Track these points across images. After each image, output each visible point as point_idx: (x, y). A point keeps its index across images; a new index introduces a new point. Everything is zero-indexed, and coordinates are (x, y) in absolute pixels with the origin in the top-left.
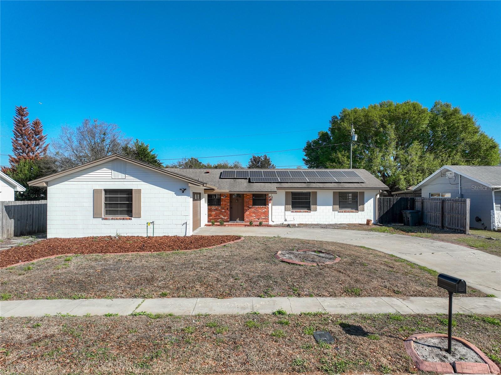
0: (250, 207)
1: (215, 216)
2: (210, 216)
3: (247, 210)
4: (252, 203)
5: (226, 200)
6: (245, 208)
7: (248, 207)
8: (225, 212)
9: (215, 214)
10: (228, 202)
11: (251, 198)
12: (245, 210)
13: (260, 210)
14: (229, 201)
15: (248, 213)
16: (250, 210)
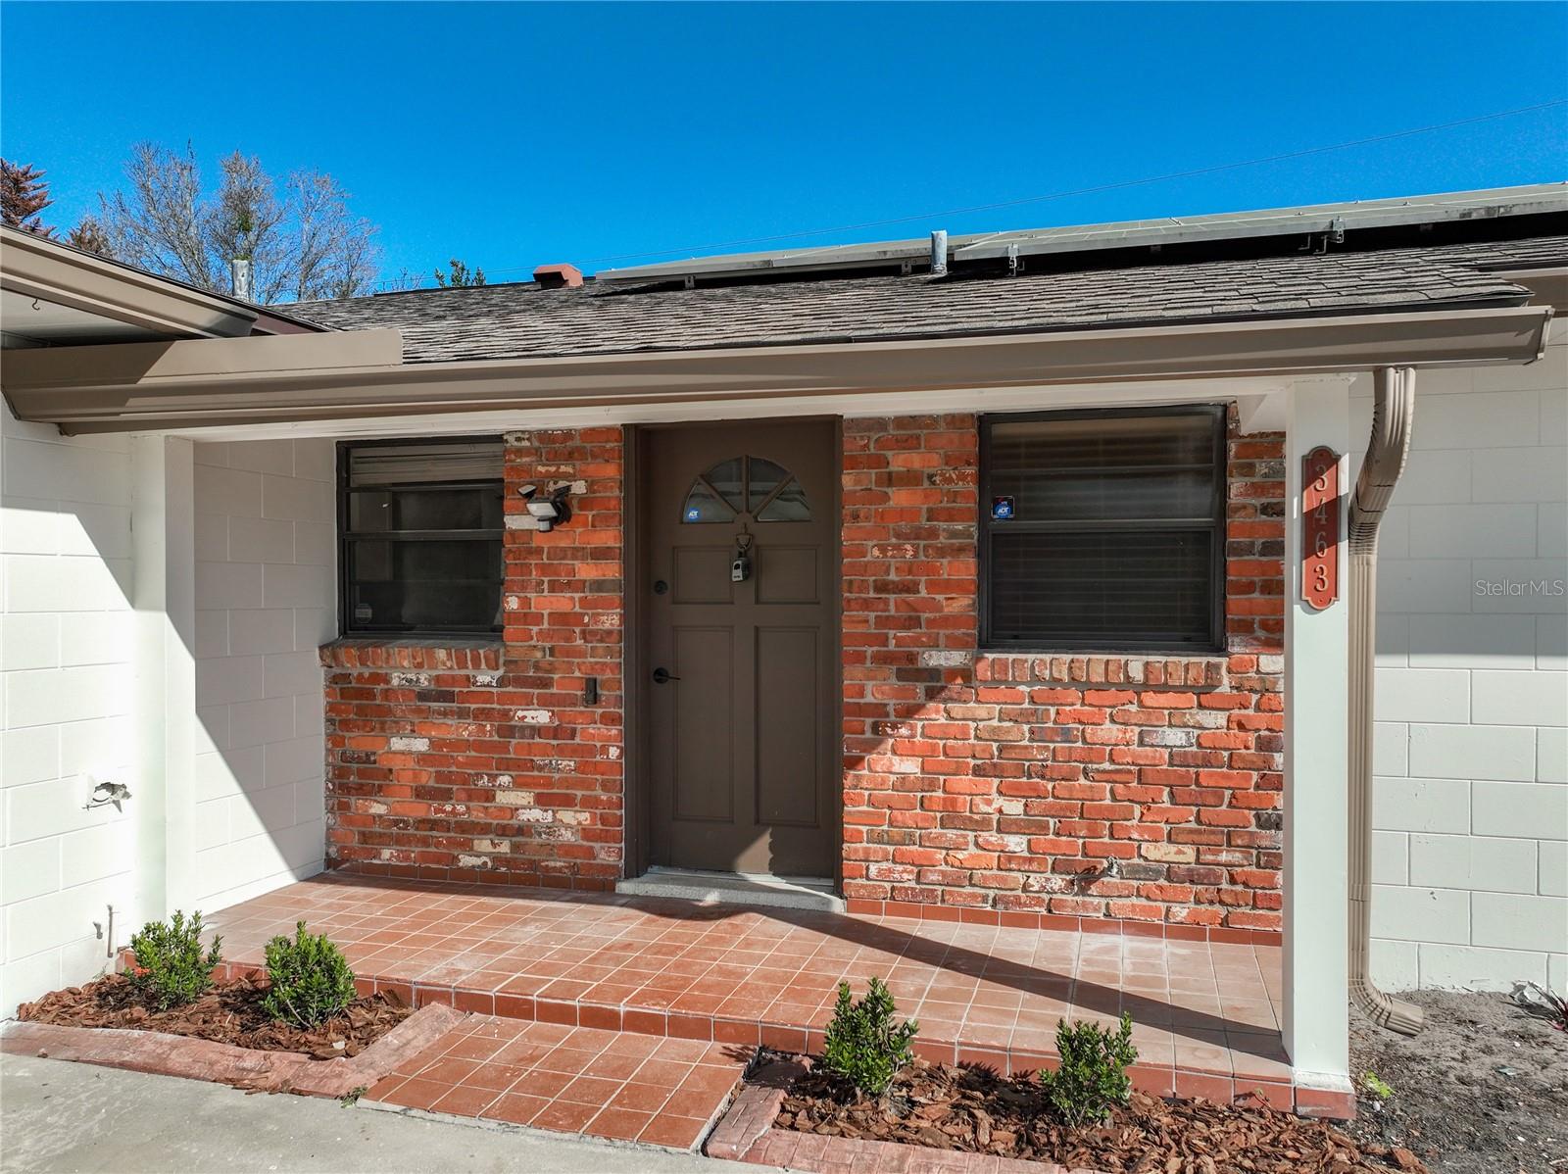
0: (934, 673)
1: (421, 793)
2: (362, 791)
3: (879, 710)
4: (961, 604)
5: (577, 553)
6: (851, 676)
7: (909, 670)
8: (554, 732)
9: (423, 758)
10: (599, 585)
11: (951, 516)
12: (862, 710)
13: (1109, 731)
14: (612, 570)
15: (911, 766)
16: (935, 714)
